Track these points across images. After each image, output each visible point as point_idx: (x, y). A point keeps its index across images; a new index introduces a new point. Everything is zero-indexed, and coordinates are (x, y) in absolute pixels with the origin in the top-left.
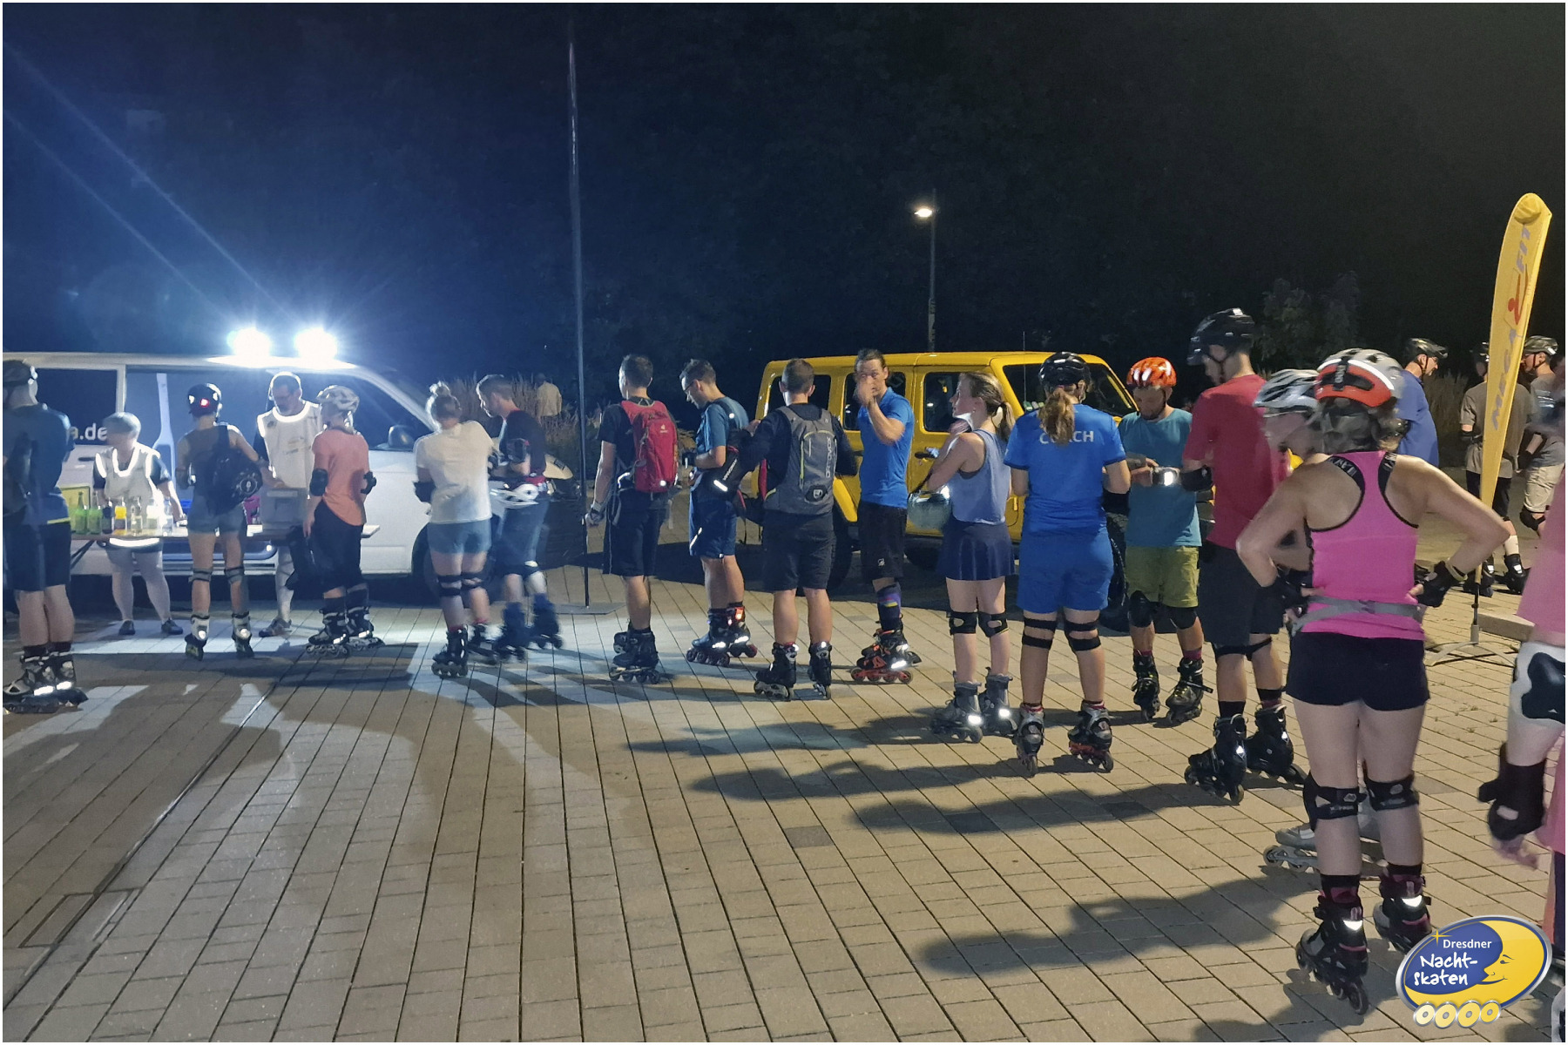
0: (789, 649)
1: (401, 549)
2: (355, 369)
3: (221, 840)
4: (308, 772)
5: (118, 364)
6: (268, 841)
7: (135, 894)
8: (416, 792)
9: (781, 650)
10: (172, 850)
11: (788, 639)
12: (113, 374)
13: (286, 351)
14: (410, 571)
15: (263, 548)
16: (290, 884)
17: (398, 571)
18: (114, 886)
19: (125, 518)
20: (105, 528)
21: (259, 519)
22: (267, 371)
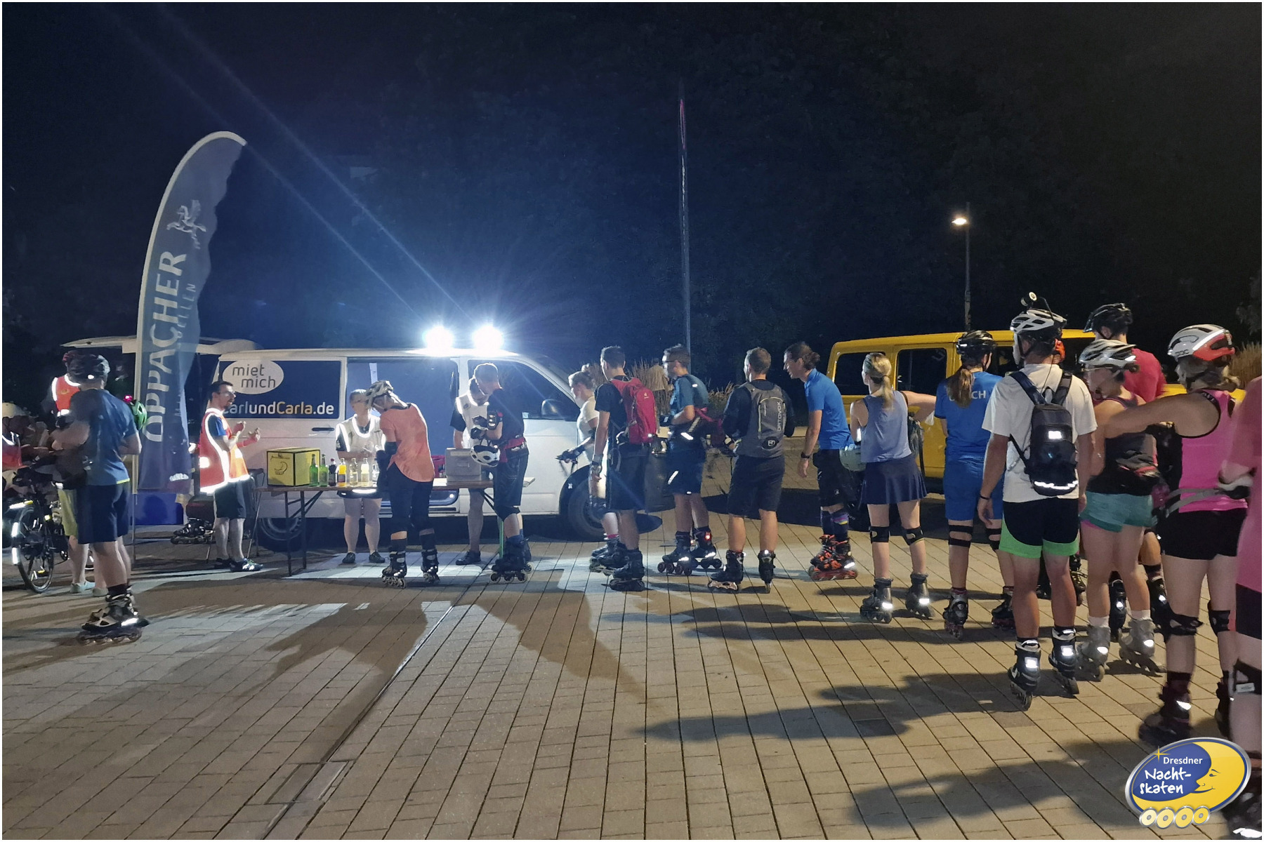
0: (739, 555)
1: (551, 496)
2: (519, 357)
3: (414, 723)
4: (480, 671)
5: (340, 356)
6: (450, 725)
7: (351, 763)
8: (563, 687)
9: (734, 556)
10: (378, 731)
11: (738, 548)
12: (339, 363)
13: (464, 344)
14: (558, 513)
15: (447, 496)
16: (466, 759)
17: (549, 513)
18: (335, 757)
19: (345, 473)
20: (331, 481)
21: (445, 474)
22: (451, 359)
